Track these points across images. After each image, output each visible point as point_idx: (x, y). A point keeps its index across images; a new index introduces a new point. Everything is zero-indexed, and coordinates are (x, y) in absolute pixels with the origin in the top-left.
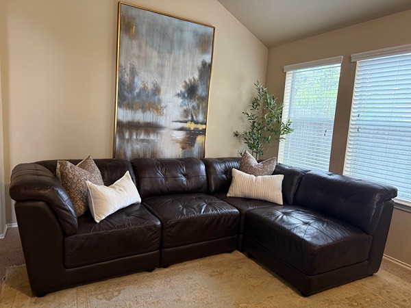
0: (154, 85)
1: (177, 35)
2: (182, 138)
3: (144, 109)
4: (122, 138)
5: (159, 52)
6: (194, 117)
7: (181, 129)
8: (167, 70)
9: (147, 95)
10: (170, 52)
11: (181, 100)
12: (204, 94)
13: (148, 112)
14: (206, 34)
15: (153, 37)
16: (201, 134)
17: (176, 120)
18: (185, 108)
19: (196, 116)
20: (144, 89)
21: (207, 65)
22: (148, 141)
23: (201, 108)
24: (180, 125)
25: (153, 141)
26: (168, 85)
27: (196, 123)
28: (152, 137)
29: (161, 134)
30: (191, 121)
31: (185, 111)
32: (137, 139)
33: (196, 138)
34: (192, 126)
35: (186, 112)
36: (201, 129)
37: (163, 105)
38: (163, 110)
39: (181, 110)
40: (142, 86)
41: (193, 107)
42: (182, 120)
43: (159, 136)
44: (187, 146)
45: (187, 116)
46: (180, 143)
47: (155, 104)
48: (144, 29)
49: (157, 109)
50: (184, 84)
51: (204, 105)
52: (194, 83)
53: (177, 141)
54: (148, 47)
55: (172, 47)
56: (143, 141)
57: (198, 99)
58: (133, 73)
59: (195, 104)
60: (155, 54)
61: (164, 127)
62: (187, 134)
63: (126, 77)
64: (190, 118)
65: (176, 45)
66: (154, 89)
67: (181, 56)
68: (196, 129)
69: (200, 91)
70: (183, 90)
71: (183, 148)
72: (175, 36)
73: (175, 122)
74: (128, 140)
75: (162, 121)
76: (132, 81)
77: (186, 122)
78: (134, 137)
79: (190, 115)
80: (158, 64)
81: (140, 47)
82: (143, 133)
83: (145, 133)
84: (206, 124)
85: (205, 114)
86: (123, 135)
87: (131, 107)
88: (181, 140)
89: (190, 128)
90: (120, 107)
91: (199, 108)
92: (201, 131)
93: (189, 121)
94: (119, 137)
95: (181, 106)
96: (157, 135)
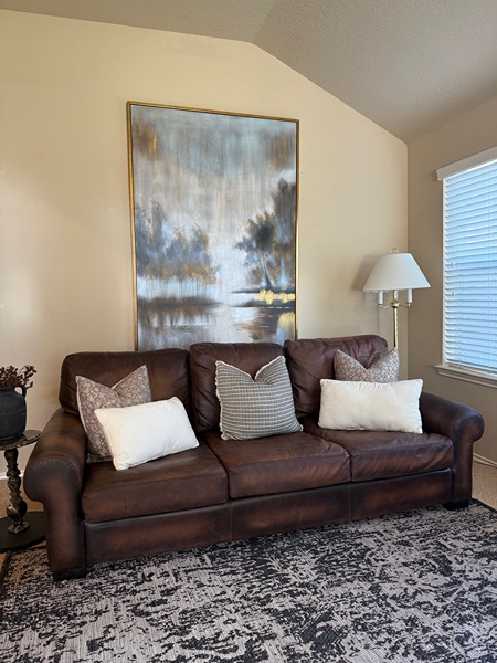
0: (196, 234)
1: (230, 143)
2: (252, 319)
3: (181, 276)
4: (147, 326)
5: (200, 177)
6: (272, 282)
7: (250, 304)
8: (217, 206)
9: (185, 252)
10: (221, 174)
11: (246, 254)
12: (287, 239)
13: (189, 280)
14: (282, 133)
15: (188, 152)
16: (289, 311)
17: (239, 289)
18: (254, 266)
19: (275, 279)
20: (180, 241)
21: (290, 188)
22: (192, 329)
23: (283, 265)
24: (247, 297)
25: (200, 328)
26: (219, 231)
27: (277, 291)
28: (198, 322)
29: (214, 316)
30: (267, 289)
31: (254, 272)
32: (173, 327)
33: (278, 318)
34: (269, 298)
35: (256, 274)
36: (285, 301)
37: (213, 265)
38: (214, 274)
39: (247, 270)
40: (175, 237)
41: (269, 264)
42: (249, 288)
43: (210, 320)
44: (263, 331)
45: (258, 281)
46: (250, 329)
47: (199, 264)
48: (171, 141)
49: (204, 274)
50: (249, 226)
51: (289, 258)
52: (267, 223)
53: (244, 326)
54: (181, 170)
55: (223, 166)
56: (182, 329)
57: (277, 249)
58: (159, 216)
59: (271, 258)
60: (194, 180)
61: (221, 303)
62: (261, 312)
63: (147, 224)
64: (264, 284)
65: (229, 160)
66: (196, 239)
67: (240, 178)
68: (277, 303)
69: (279, 235)
70: (248, 236)
71: (255, 337)
72: (228, 145)
73: (238, 292)
74: (157, 330)
75: (213, 293)
76: (158, 231)
77: (258, 291)
78: (168, 323)
79: (264, 279)
80: (200, 197)
81: (167, 172)
82: (182, 316)
83: (186, 316)
84: (294, 292)
85: (291, 274)
86: (149, 321)
87: (159, 273)
88: (250, 324)
89: (265, 301)
90: (141, 275)
91: (279, 264)
92: (286, 305)
93: (262, 288)
94: (143, 325)
95: (247, 264)
96: (207, 318)
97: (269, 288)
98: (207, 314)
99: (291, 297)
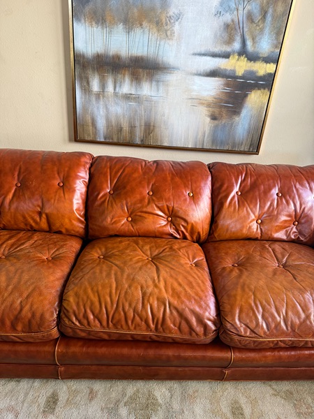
3: (129, 23)
4: (87, 90)
6: (249, 44)
7: (213, 74)
16: (263, 87)
17: (203, 52)
18: (228, 18)
19: (253, 39)
22: (137, 99)
23: (269, 18)
25: (148, 99)
27: (253, 58)
28: (146, 89)
30: (240, 54)
31: (227, 27)
32: (116, 94)
33: (246, 96)
34: (240, 66)
36: (261, 73)
37: (172, 11)
38: (173, 25)
39: (217, 23)
41: (250, 17)
42: (217, 50)
44: (224, 111)
45: (230, 41)
46: (209, 105)
47: (153, 9)
49: (157, 23)
53: (201, 102)
56: (127, 97)
59: (254, 6)
61: (178, 69)
62: (227, 85)
64: (237, 45)
68: (250, 75)
71: (214, 118)
73: (201, 55)
74: (98, 96)
75: (170, 52)
77: (226, 56)
79: (238, 39)
82: (127, 80)
83: (132, 81)
84: (277, 61)
85: (278, 34)
86: (88, 83)
87: (100, 18)
88: (210, 100)
89: (234, 71)
90: (79, 20)
91: (264, 17)
92: (261, 78)
93: (234, 52)
94: (81, 87)
95: (218, 13)
96: (157, 85)
97: (243, 52)
98: (158, 81)
99: (270, 68)
